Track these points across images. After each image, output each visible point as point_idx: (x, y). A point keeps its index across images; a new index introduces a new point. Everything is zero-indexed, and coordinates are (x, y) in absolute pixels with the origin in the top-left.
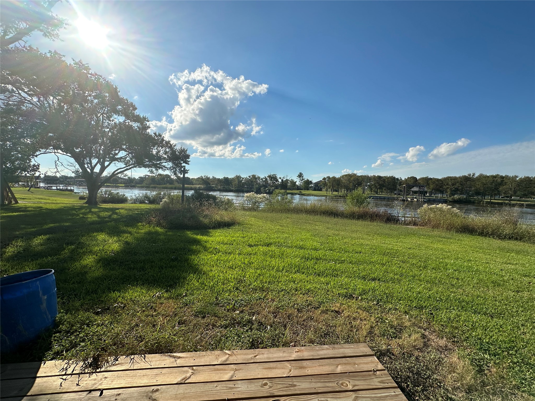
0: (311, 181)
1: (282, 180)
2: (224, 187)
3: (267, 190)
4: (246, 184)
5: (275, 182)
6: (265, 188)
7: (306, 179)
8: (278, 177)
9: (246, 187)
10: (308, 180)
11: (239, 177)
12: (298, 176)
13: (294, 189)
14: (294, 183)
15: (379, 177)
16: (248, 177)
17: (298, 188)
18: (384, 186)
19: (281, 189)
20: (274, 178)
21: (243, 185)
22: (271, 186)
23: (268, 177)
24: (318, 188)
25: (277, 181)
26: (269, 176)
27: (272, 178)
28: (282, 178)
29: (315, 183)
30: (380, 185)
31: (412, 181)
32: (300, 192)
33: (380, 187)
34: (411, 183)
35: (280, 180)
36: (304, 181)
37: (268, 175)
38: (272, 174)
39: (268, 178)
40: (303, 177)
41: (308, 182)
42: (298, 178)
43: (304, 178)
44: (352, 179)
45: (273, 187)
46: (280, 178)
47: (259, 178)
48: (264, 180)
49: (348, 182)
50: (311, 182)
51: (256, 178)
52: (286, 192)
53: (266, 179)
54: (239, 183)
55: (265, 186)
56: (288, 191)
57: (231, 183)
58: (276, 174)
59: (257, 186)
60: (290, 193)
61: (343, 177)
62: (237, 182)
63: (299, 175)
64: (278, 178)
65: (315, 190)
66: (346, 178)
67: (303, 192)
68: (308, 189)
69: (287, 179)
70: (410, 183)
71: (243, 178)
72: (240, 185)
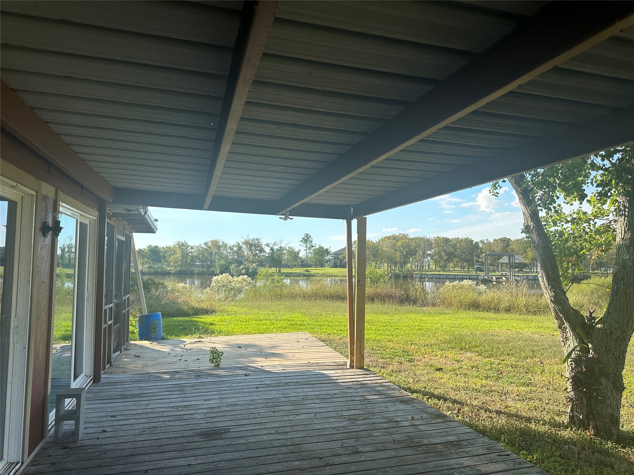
0: (327, 249)
1: (272, 249)
2: (150, 267)
3: (243, 269)
4: (199, 259)
5: (257, 254)
6: (238, 266)
7: (318, 247)
8: (264, 243)
9: (197, 266)
10: (321, 248)
11: (183, 245)
12: (301, 241)
13: (295, 266)
14: (295, 255)
15: (447, 240)
16: (203, 246)
17: (304, 264)
18: (455, 256)
19: (270, 267)
20: (255, 245)
21: (192, 260)
22: (250, 262)
23: (243, 243)
24: (341, 263)
25: (262, 250)
26: (246, 243)
27: (251, 245)
28: (271, 246)
29: (334, 253)
30: (448, 254)
31: (500, 246)
32: (307, 271)
33: (449, 258)
34: (498, 249)
35: (267, 250)
36: (314, 250)
37: (243, 241)
38: (251, 237)
39: (244, 246)
40: (311, 242)
41: (322, 252)
42: (302, 244)
43: (313, 243)
44: (399, 244)
45: (253, 262)
46: (268, 245)
47: (225, 245)
48: (235, 249)
49: (392, 251)
50: (327, 252)
51: (219, 247)
52: (280, 271)
53: (240, 248)
54: (183, 257)
55: (239, 263)
56: (283, 270)
57: (164, 257)
58: (259, 237)
59: (222, 262)
60: (288, 275)
61: (383, 240)
62: (178, 255)
63: (304, 239)
64: (263, 246)
65: (335, 266)
66: (388, 243)
67: (313, 271)
68: (322, 266)
69: (281, 247)
70: (496, 249)
71: (192, 248)
72: (186, 261)
